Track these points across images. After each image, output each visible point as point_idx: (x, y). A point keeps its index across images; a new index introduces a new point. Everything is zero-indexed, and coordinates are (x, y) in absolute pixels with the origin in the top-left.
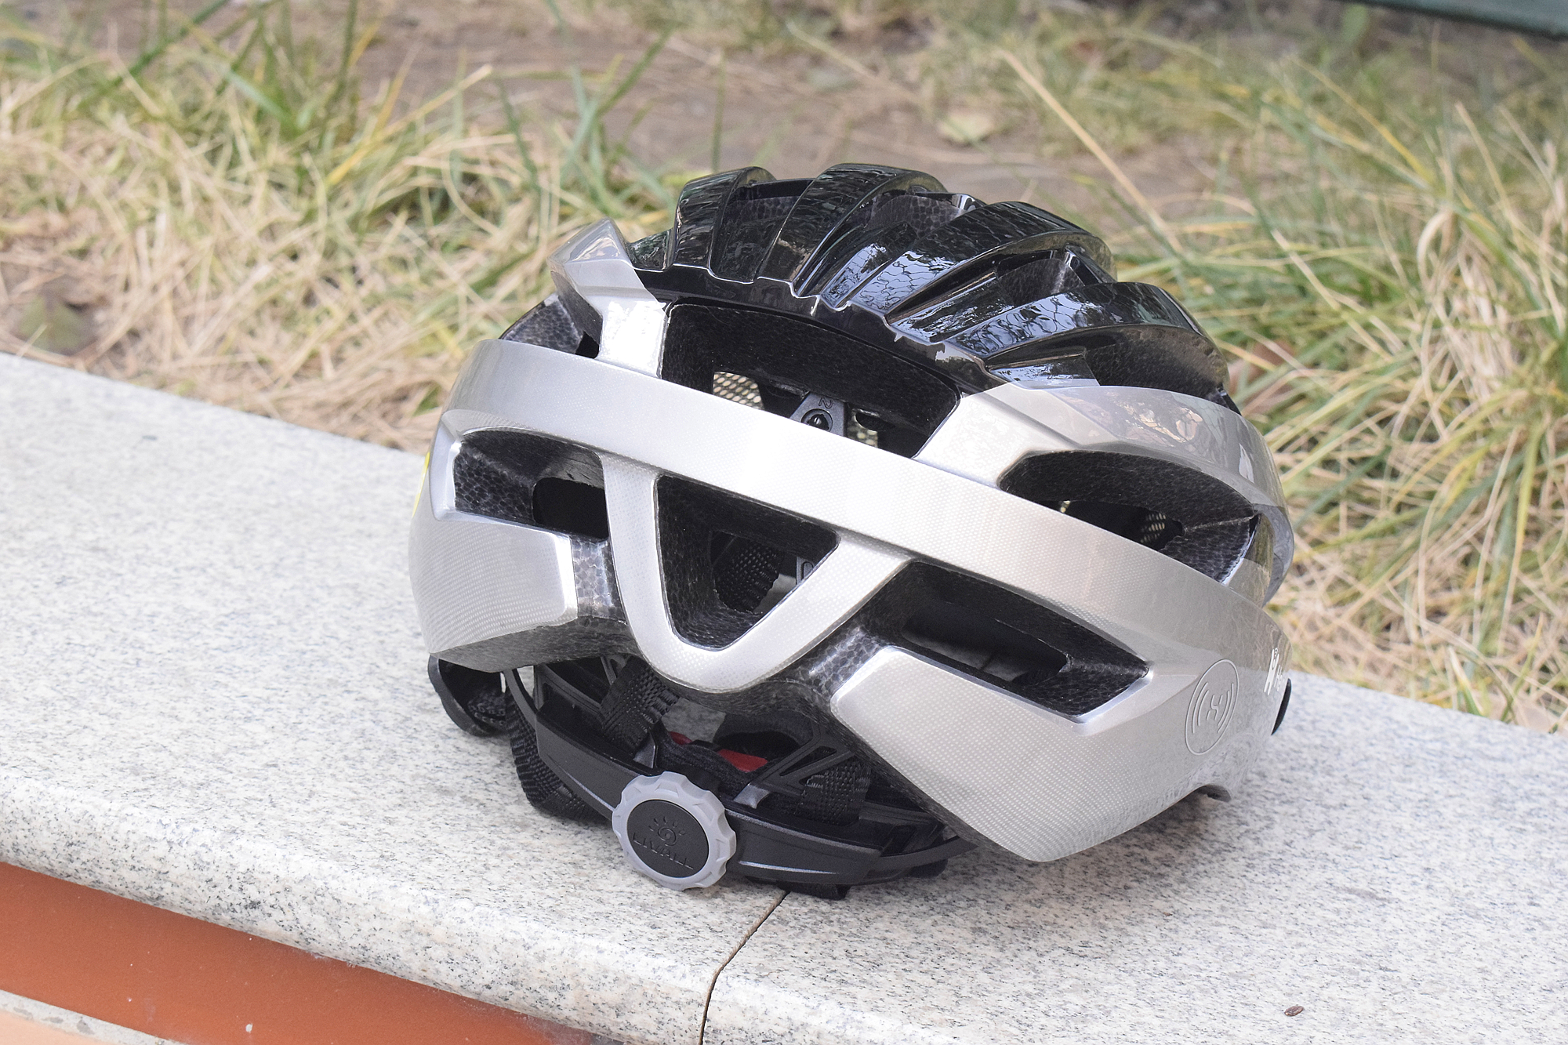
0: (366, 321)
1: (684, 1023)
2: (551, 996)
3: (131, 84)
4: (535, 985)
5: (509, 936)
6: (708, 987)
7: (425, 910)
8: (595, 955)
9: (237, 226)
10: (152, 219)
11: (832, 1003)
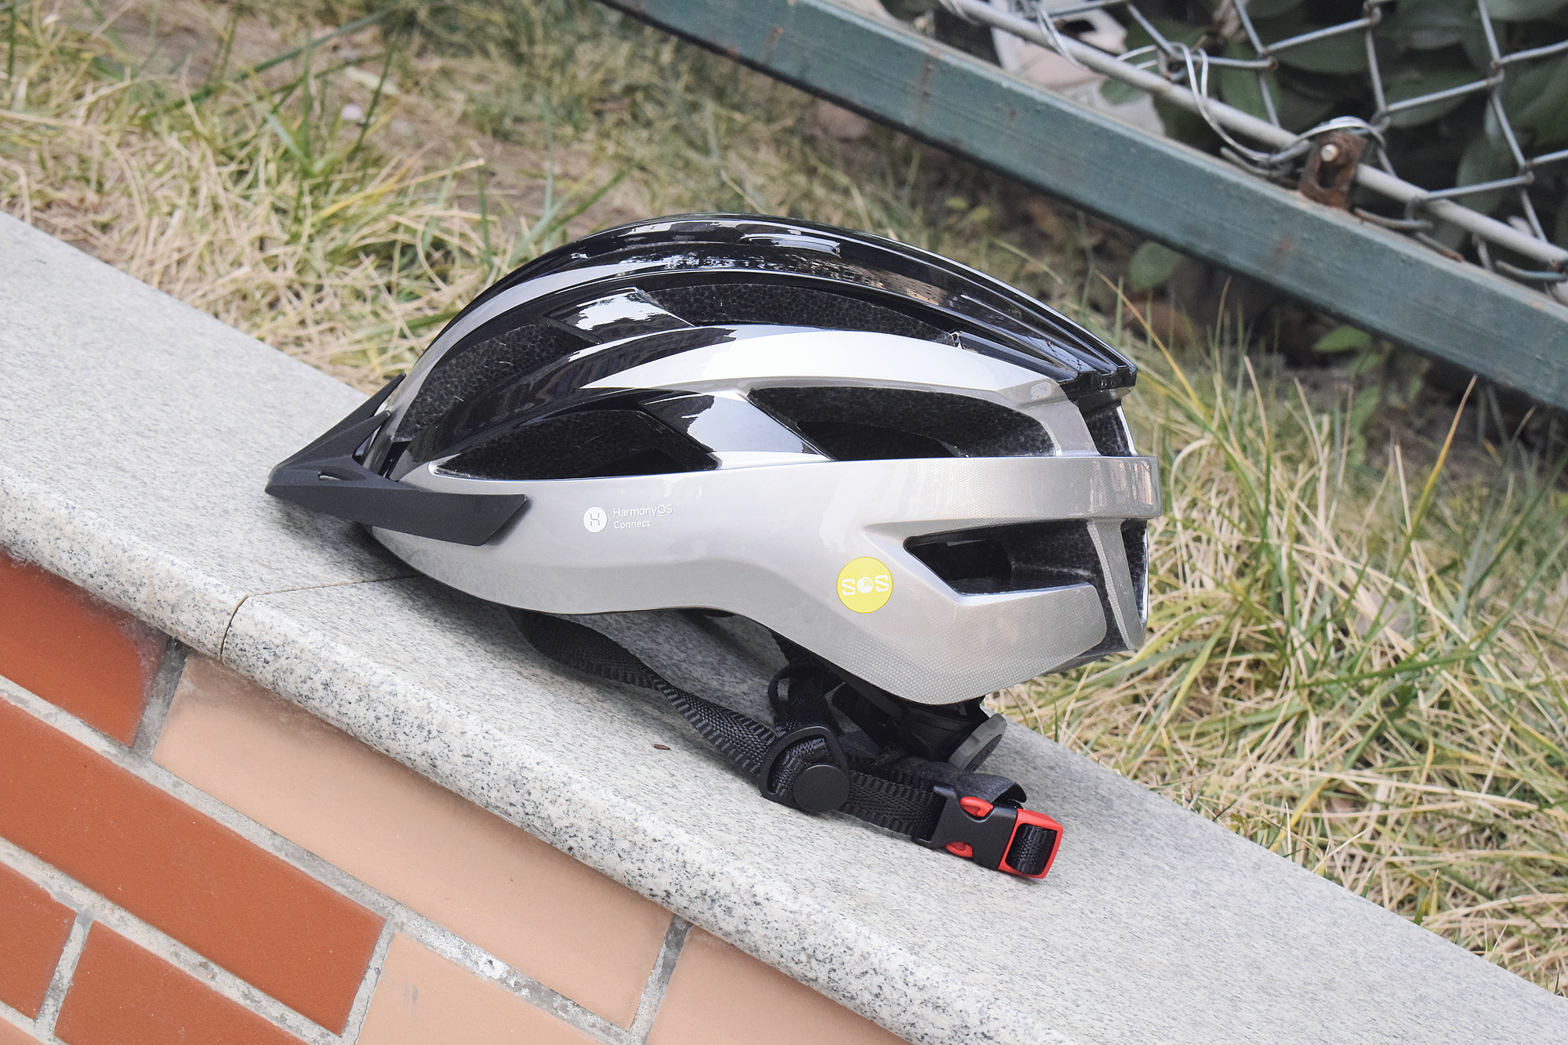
0: (312, 330)
1: (215, 626)
2: (132, 589)
3: (190, 108)
4: (122, 580)
5: (115, 541)
6: (238, 603)
7: (64, 511)
8: (168, 566)
9: (234, 233)
10: (170, 214)
11: (319, 633)
